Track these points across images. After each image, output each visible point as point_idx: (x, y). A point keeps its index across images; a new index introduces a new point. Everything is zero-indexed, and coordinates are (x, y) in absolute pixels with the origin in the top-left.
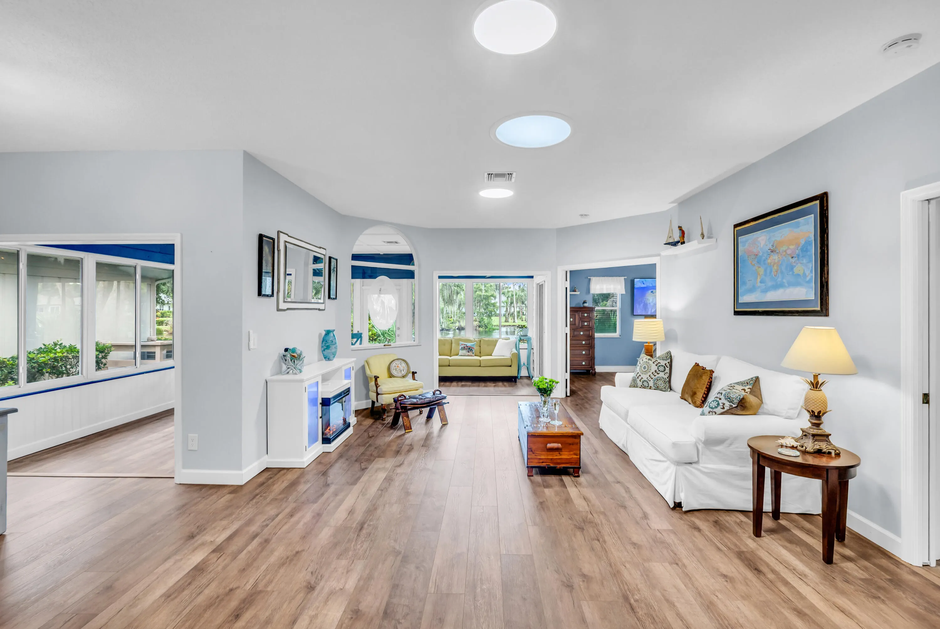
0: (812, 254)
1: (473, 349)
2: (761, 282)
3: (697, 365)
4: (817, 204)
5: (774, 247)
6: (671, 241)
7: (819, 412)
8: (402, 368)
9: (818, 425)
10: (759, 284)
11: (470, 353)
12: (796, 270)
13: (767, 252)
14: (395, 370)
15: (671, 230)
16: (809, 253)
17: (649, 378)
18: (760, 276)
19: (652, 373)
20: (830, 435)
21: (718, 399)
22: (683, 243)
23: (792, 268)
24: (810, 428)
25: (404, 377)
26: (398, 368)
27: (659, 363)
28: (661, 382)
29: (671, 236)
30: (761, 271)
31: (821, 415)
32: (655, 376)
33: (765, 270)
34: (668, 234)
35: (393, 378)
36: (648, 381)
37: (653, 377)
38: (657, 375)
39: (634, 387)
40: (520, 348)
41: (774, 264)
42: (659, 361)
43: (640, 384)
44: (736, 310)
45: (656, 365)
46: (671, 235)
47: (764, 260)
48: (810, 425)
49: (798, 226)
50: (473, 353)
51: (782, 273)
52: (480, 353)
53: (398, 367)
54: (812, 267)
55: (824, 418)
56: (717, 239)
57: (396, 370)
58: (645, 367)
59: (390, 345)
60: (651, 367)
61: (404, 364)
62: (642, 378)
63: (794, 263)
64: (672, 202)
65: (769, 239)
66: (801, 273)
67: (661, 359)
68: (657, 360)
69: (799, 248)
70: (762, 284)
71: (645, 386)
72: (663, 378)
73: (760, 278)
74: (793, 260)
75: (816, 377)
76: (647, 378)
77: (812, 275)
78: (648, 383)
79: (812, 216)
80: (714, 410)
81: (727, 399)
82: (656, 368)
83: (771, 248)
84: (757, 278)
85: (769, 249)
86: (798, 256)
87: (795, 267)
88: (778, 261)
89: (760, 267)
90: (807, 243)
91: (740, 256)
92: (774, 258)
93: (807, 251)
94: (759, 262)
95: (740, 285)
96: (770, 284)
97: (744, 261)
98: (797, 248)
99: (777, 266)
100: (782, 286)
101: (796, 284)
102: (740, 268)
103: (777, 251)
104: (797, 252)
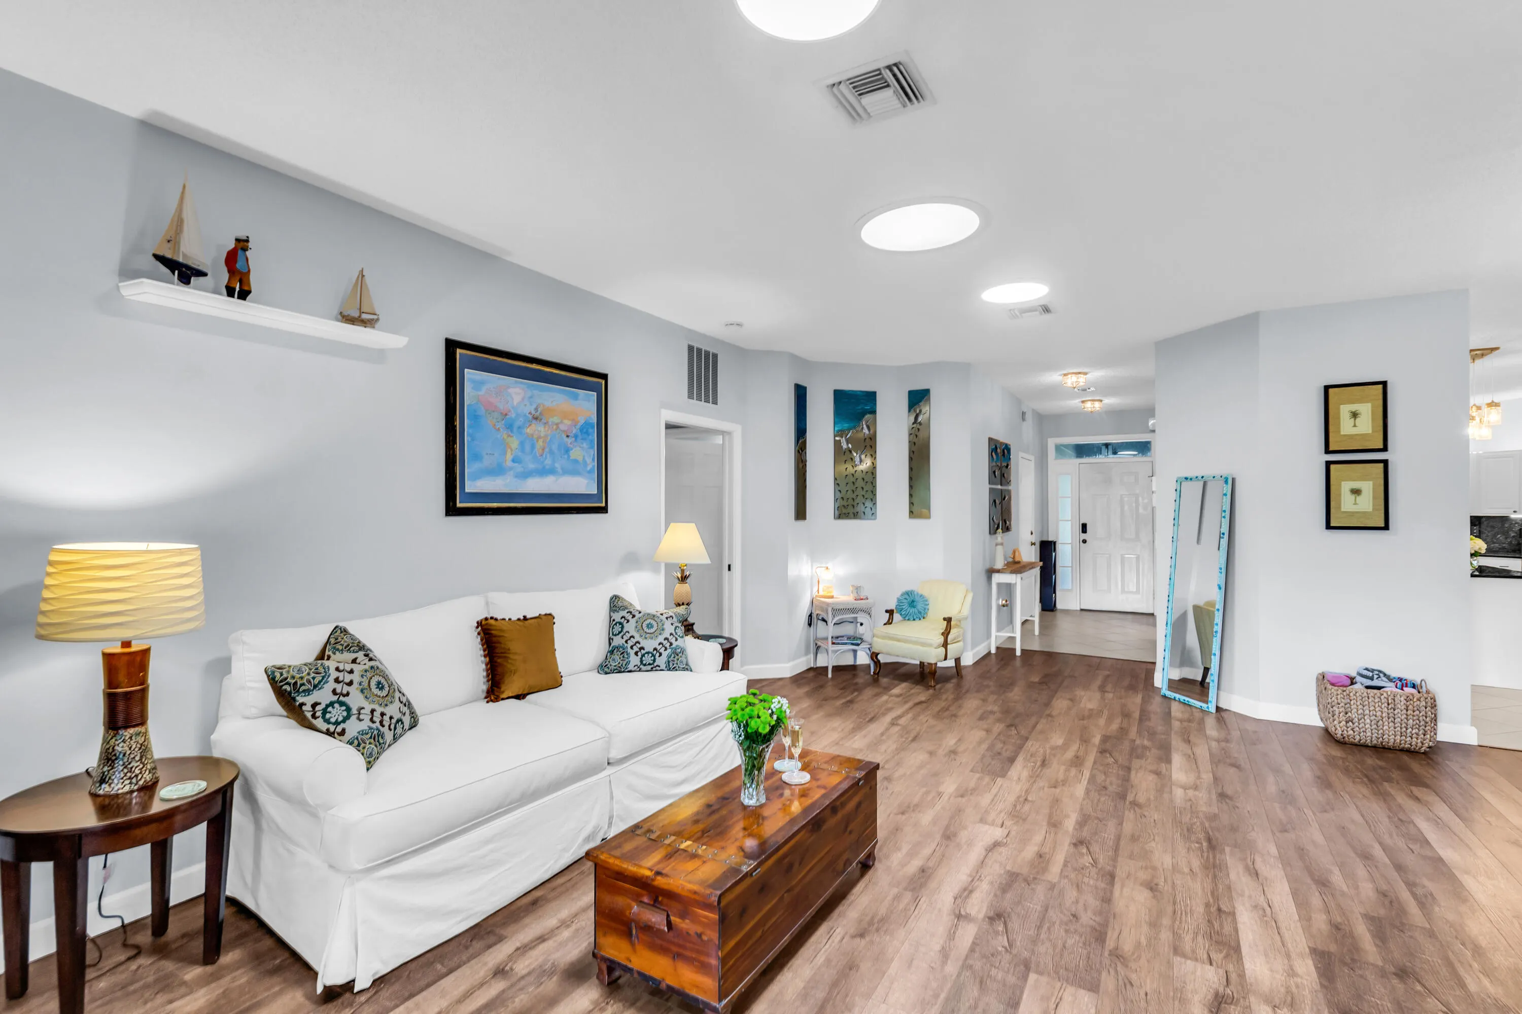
0: (594, 439)
2: (513, 461)
3: (485, 623)
4: (602, 383)
5: (538, 413)
10: (510, 464)
12: (573, 454)
13: (525, 415)
16: (590, 437)
18: (512, 450)
23: (567, 451)
30: (514, 443)
33: (522, 444)
41: (539, 437)
44: (457, 505)
47: (519, 428)
49: (576, 397)
51: (551, 452)
54: (594, 455)
63: (571, 443)
65: (531, 397)
66: (580, 459)
69: (577, 428)
70: (516, 464)
73: (511, 454)
74: (569, 440)
79: (594, 395)
83: (533, 412)
84: (505, 453)
85: (530, 413)
86: (576, 436)
87: (572, 450)
88: (546, 436)
89: (511, 437)
90: (587, 424)
91: (468, 406)
92: (539, 429)
93: (587, 433)
94: (510, 427)
95: (468, 458)
96: (532, 466)
97: (475, 417)
98: (575, 426)
99: (543, 442)
100: (552, 471)
101: (574, 472)
102: (468, 427)
103: (543, 421)
104: (574, 431)
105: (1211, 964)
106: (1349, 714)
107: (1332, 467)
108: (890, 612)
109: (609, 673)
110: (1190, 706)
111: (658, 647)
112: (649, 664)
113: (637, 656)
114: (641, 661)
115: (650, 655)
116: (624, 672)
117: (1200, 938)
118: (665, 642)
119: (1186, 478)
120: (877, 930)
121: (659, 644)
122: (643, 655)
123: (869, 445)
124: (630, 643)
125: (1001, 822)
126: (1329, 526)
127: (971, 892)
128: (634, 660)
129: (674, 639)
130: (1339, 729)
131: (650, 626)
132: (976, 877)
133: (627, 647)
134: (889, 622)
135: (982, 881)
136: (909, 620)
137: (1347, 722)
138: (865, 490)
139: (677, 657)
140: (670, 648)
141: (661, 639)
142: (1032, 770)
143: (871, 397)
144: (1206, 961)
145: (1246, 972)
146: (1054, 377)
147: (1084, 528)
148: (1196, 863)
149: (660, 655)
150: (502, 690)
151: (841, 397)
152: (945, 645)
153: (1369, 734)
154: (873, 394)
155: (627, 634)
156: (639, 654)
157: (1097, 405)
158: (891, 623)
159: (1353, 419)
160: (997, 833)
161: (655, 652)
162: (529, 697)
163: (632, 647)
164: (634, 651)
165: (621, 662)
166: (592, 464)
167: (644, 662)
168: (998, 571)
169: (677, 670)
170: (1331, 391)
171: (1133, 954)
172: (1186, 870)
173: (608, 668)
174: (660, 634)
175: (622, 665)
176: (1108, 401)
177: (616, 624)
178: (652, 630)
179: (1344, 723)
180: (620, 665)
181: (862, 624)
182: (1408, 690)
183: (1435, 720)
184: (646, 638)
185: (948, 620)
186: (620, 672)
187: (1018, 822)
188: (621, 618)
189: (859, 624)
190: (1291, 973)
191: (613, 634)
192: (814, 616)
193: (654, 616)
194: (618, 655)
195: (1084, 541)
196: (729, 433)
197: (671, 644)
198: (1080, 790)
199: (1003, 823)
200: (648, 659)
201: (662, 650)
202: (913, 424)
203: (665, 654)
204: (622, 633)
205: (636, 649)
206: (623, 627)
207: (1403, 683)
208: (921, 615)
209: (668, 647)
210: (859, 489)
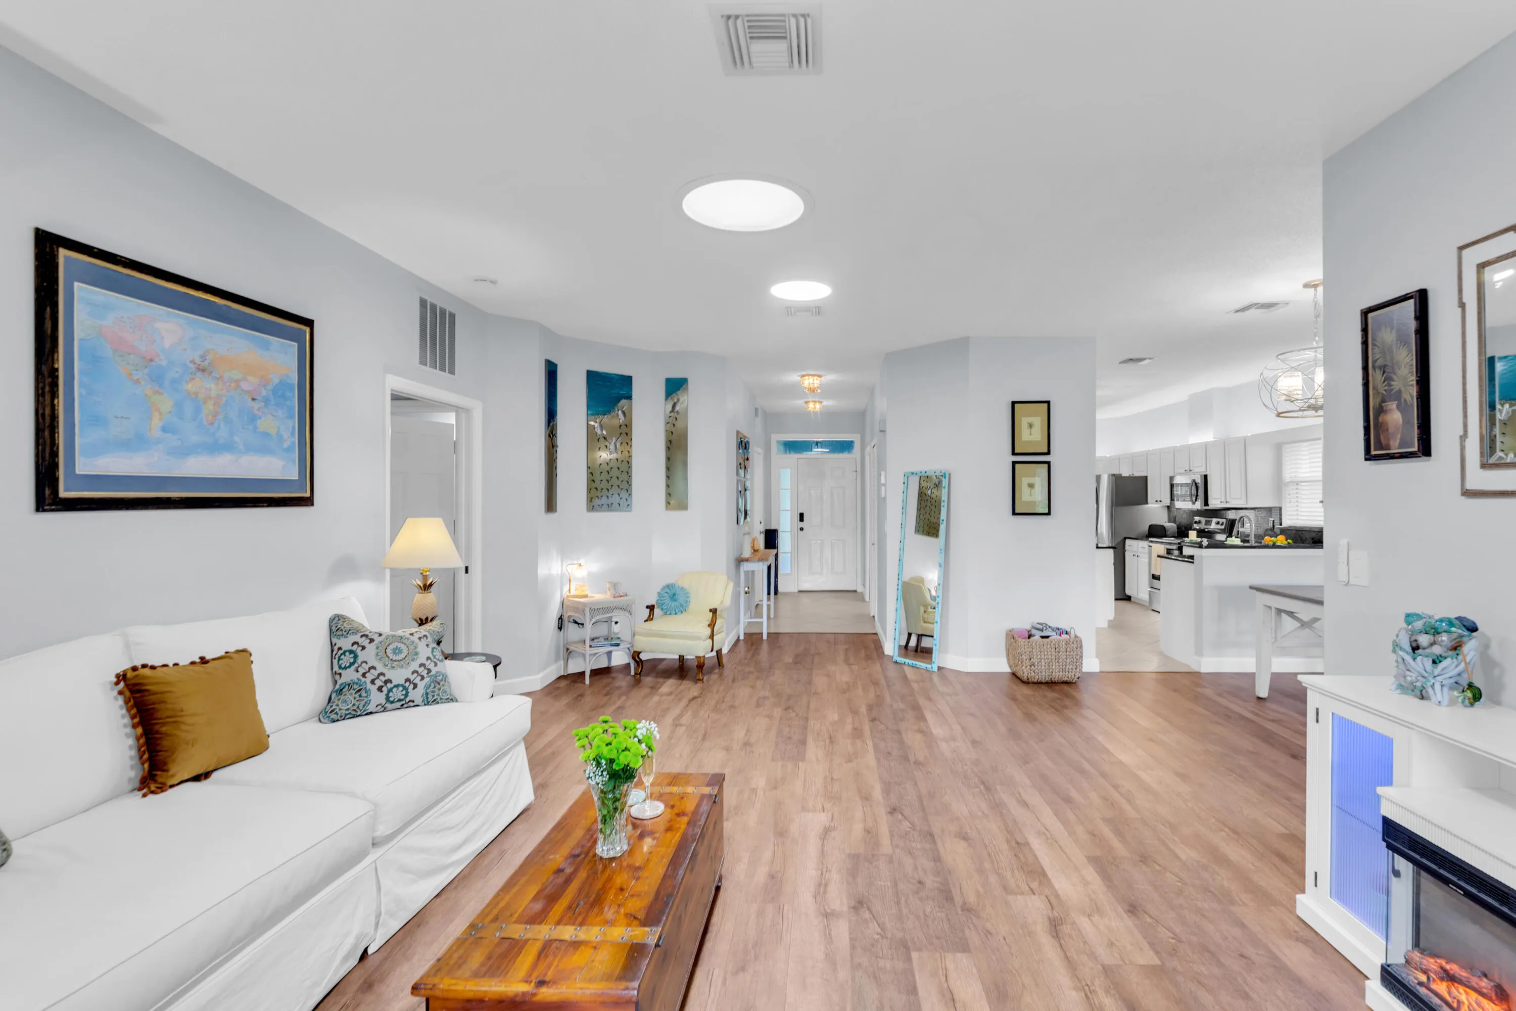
2: (164, 430)
4: (305, 331)
5: (206, 363)
10: (158, 433)
12: (262, 425)
13: (184, 364)
18: (160, 414)
23: (253, 419)
30: (166, 403)
33: (178, 405)
41: (208, 398)
44: (63, 493)
47: (174, 381)
49: (263, 347)
51: (227, 420)
54: (294, 427)
63: (259, 409)
65: (195, 338)
66: (273, 432)
69: (265, 388)
70: (169, 435)
73: (160, 420)
74: (256, 405)
75: (425, 576)
77: (293, 440)
79: (295, 346)
83: (198, 361)
84: (149, 418)
85: (193, 362)
86: (266, 401)
87: (260, 418)
88: (219, 396)
89: (161, 394)
90: (283, 384)
91: (80, 341)
92: (208, 386)
94: (157, 378)
95: (82, 421)
96: (195, 438)
97: (94, 359)
98: (265, 385)
99: (214, 405)
100: (228, 447)
101: (264, 450)
102: (81, 373)
103: (214, 374)
104: (264, 393)
105: (1034, 894)
106: (1032, 660)
107: (1017, 466)
108: (651, 608)
109: (338, 720)
110: (918, 668)
111: (412, 678)
112: (400, 700)
113: (382, 691)
114: (388, 698)
115: (401, 689)
116: (360, 715)
117: (1016, 872)
118: (420, 670)
119: (913, 473)
120: (756, 957)
121: (413, 673)
122: (390, 690)
123: (625, 432)
124: (370, 677)
125: (821, 806)
126: (1014, 513)
127: (826, 885)
128: (377, 698)
129: (433, 664)
130: (1025, 672)
131: (397, 651)
132: (823, 869)
133: (365, 682)
134: (650, 618)
135: (830, 871)
136: (670, 614)
137: (1031, 666)
138: (620, 480)
139: (438, 686)
140: (428, 677)
141: (415, 666)
142: (825, 749)
143: (627, 381)
144: (1030, 892)
145: (1059, 892)
146: (794, 377)
147: (802, 517)
148: (984, 806)
149: (415, 686)
150: (171, 773)
151: (595, 379)
152: (712, 637)
153: (1044, 673)
154: (629, 379)
155: (364, 665)
156: (385, 689)
157: (818, 406)
158: (652, 619)
159: (1029, 430)
160: (822, 819)
161: (408, 684)
162: (215, 775)
163: (373, 682)
164: (377, 686)
165: (357, 703)
166: (291, 439)
167: (391, 699)
168: (747, 560)
169: (438, 703)
170: (1016, 405)
171: (979, 905)
172: (980, 814)
173: (337, 713)
174: (412, 660)
175: (358, 707)
176: (825, 403)
177: (344, 653)
178: (401, 657)
179: (1029, 667)
180: (355, 708)
181: (616, 623)
182: (1064, 636)
183: (1081, 657)
184: (393, 667)
185: (714, 611)
186: (354, 717)
187: (834, 803)
188: (353, 645)
189: (613, 623)
190: (1086, 883)
191: (340, 667)
192: (565, 618)
193: (401, 637)
194: (351, 694)
195: (802, 529)
196: (467, 411)
197: (429, 671)
198: (871, 759)
199: (823, 807)
200: (397, 694)
201: (417, 680)
202: (671, 412)
203: (421, 685)
204: (356, 665)
205: (379, 683)
206: (356, 657)
207: (1061, 632)
208: (682, 608)
209: (425, 676)
210: (614, 479)
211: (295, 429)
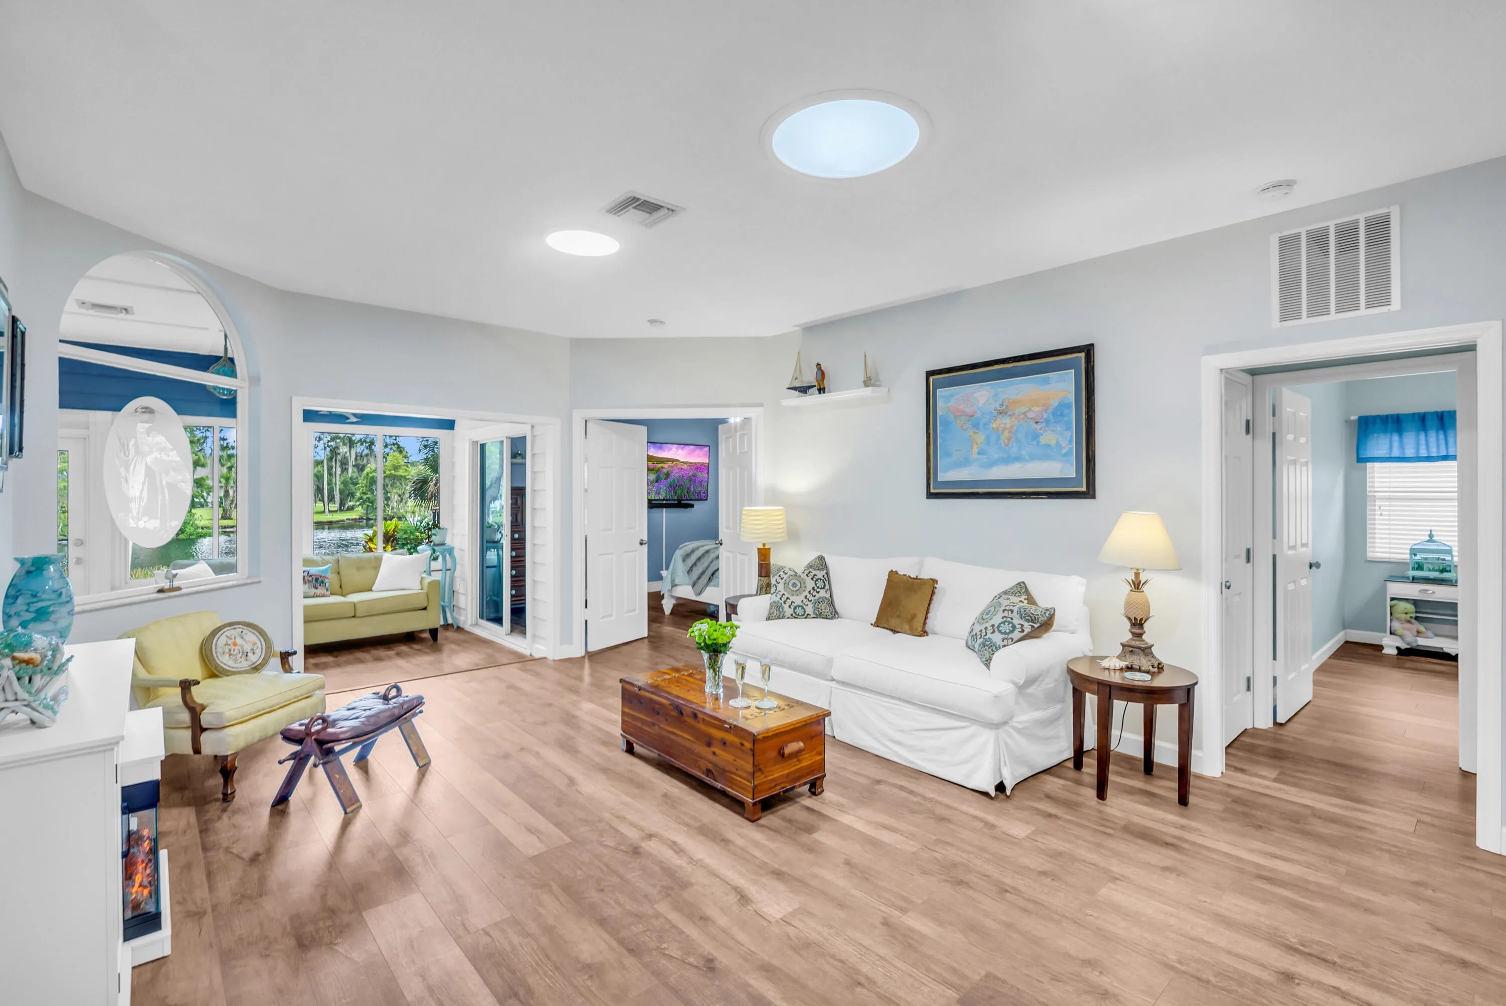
0: (1071, 420)
1: (326, 580)
2: (979, 453)
3: (893, 574)
4: (1081, 357)
5: (1004, 407)
6: (798, 385)
7: (1141, 620)
8: (247, 648)
9: (1140, 636)
10: (975, 456)
11: (320, 591)
12: (1043, 440)
13: (991, 413)
14: (227, 656)
15: (799, 368)
16: (1066, 418)
17: (805, 600)
18: (977, 444)
19: (809, 592)
20: (1153, 645)
21: (1009, 620)
22: (821, 390)
23: (1036, 436)
24: (1132, 639)
25: (256, 669)
26: (236, 648)
27: (815, 575)
28: (825, 604)
29: (798, 377)
30: (980, 438)
31: (1143, 622)
32: (814, 596)
33: (988, 438)
34: (793, 372)
35: (226, 678)
36: (804, 606)
37: (811, 598)
38: (817, 594)
39: (779, 618)
40: (432, 569)
41: (1004, 429)
42: (814, 572)
43: (789, 611)
44: (932, 491)
45: (812, 579)
46: (797, 374)
47: (985, 424)
48: (1131, 636)
49: (1047, 382)
50: (327, 590)
51: (1018, 442)
52: (341, 587)
53: (235, 644)
54: (1071, 436)
55: (1145, 626)
56: (889, 390)
57: (230, 655)
58: (795, 583)
59: (179, 589)
60: (805, 583)
61: (251, 637)
62: (792, 602)
63: (1040, 429)
64: (795, 326)
65: (996, 395)
66: (1053, 443)
67: (815, 570)
68: (811, 570)
69: (1049, 412)
70: (981, 456)
71: (798, 615)
72: (825, 598)
73: (978, 448)
74: (1038, 426)
75: (1137, 575)
76: (802, 601)
77: (1071, 446)
78: (804, 610)
79: (1072, 372)
80: (1010, 636)
81: (1024, 617)
82: (812, 584)
83: (999, 408)
84: (972, 448)
85: (995, 409)
86: (1047, 421)
87: (1042, 435)
88: (1012, 427)
89: (978, 433)
90: (1063, 405)
91: (940, 416)
92: (1005, 422)
93: (1062, 415)
94: (976, 426)
95: (940, 456)
96: (996, 456)
97: (946, 424)
98: (1046, 411)
99: (1009, 432)
100: (1018, 459)
101: (1045, 457)
102: (940, 432)
103: (1009, 413)
104: (1045, 416)
166: (1069, 447)
211: (1072, 438)
